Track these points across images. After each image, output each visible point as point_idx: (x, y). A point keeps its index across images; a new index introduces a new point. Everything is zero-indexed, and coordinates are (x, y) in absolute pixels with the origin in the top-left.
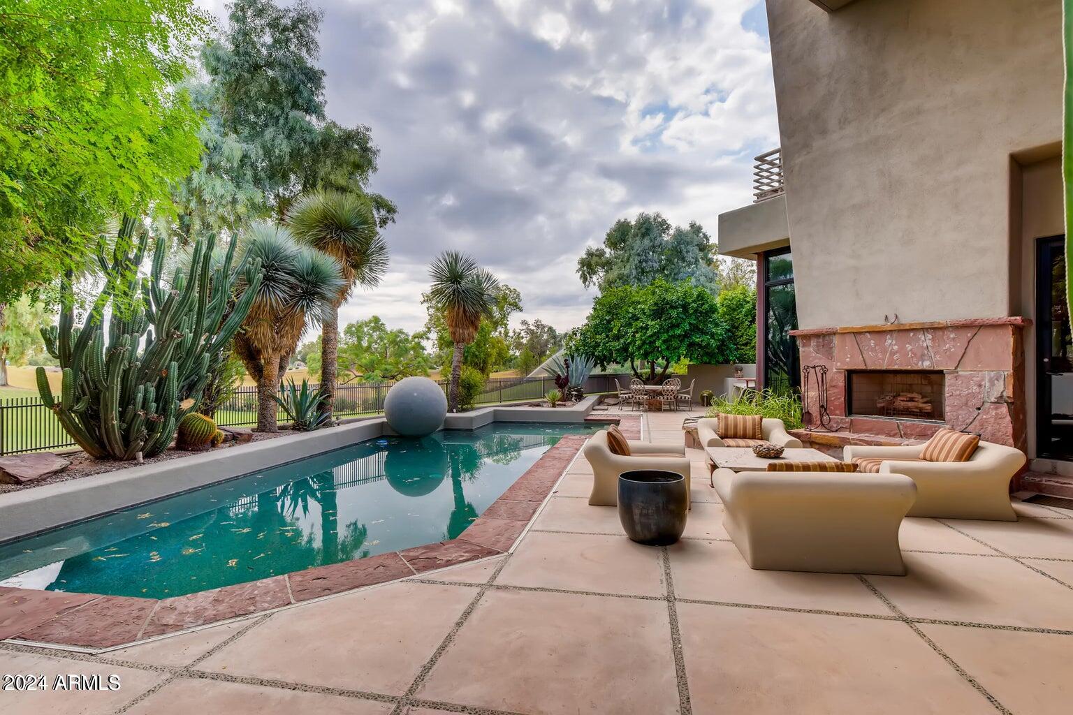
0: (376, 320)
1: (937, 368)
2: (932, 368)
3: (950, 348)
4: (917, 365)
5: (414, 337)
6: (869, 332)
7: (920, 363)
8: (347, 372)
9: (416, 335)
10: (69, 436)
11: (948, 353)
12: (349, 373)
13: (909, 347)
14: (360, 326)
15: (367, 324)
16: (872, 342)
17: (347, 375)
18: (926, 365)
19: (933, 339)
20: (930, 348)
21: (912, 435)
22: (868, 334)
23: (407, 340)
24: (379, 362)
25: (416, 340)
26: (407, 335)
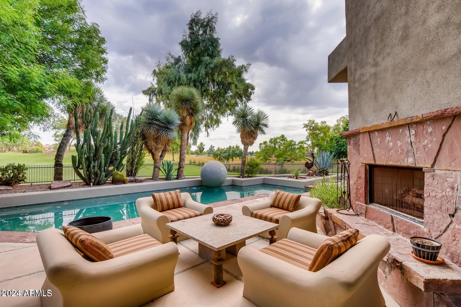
0: (283, 136)
1: (418, 165)
2: (414, 165)
3: (428, 144)
4: (404, 161)
5: (299, 143)
6: (377, 130)
7: (406, 159)
8: (270, 158)
9: (300, 142)
10: (77, 176)
11: (426, 149)
12: (271, 158)
13: (399, 143)
14: (276, 139)
15: (278, 138)
16: (379, 139)
17: (270, 160)
18: (409, 162)
19: (416, 135)
20: (413, 144)
21: (401, 231)
22: (376, 132)
23: (295, 145)
24: (283, 154)
25: (300, 144)
26: (295, 142)
